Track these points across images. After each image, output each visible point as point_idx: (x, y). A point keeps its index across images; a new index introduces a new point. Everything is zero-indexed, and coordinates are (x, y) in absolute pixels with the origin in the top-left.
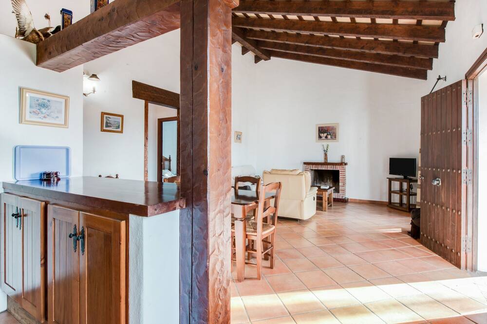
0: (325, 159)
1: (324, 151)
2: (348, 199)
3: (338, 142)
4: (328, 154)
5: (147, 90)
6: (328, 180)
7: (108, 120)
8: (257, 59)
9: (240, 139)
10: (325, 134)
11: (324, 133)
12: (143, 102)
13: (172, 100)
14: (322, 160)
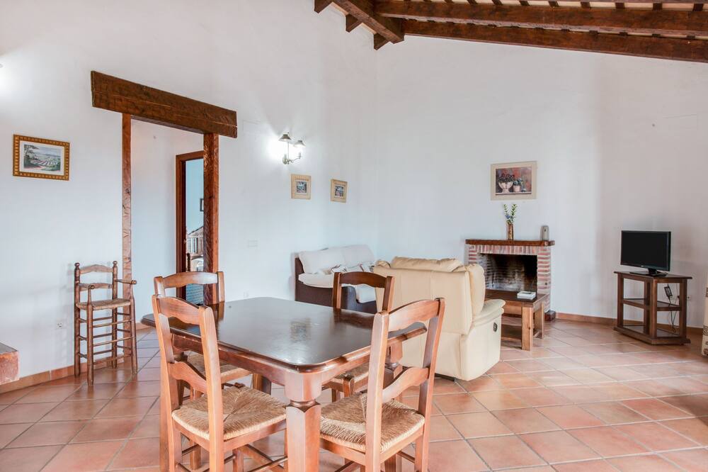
0: (509, 232)
1: (508, 217)
2: (555, 313)
3: (535, 198)
4: (515, 223)
5: (126, 92)
6: (516, 275)
7: (31, 152)
8: (379, 41)
9: (342, 194)
10: (510, 184)
11: (506, 181)
12: (120, 115)
13: (188, 114)
14: (502, 235)
